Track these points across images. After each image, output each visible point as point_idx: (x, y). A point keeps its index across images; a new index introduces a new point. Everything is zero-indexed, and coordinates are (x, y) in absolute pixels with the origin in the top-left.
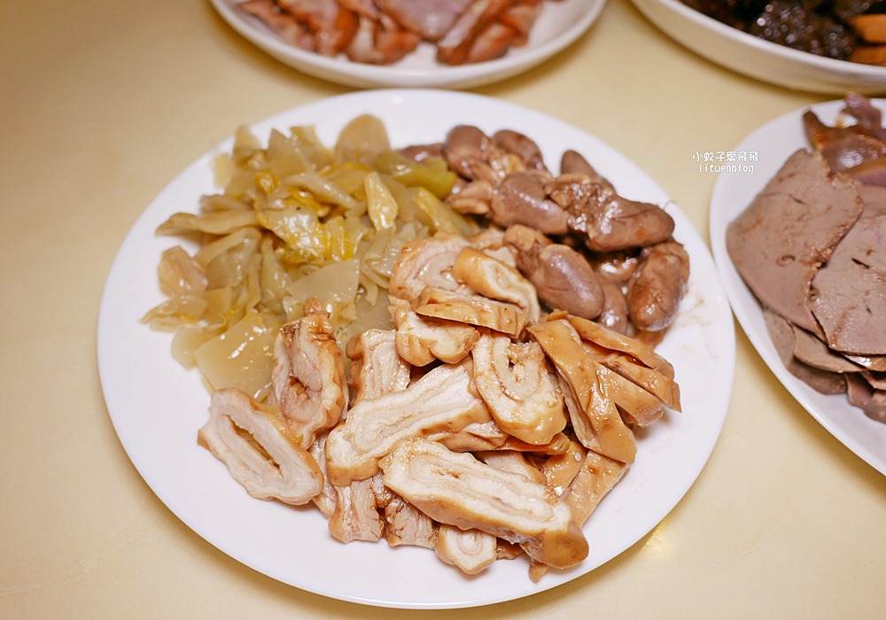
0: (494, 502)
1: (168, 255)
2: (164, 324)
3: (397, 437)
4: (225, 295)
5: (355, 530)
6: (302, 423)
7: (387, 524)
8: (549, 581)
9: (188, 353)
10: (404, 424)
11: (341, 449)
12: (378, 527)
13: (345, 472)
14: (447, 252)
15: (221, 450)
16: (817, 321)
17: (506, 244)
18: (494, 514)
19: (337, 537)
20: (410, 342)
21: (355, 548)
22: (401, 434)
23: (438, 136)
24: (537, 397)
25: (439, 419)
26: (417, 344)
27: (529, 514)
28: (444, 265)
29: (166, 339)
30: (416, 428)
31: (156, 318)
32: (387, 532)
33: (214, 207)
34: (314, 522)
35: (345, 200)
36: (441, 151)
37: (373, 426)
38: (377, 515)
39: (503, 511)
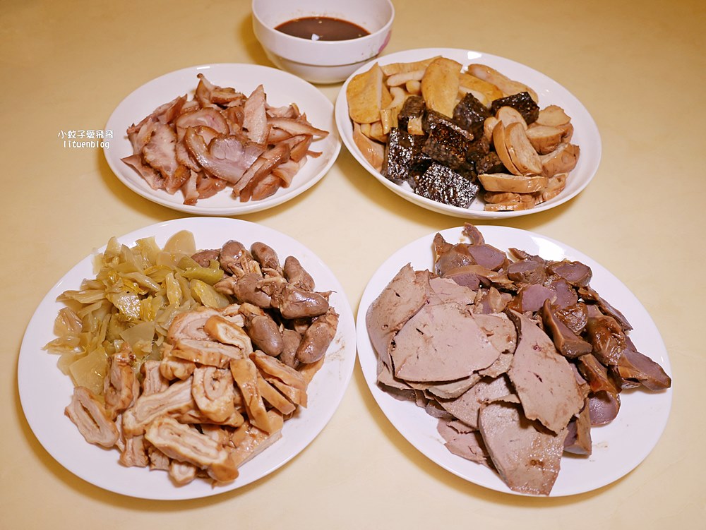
0: (193, 449)
1: (62, 312)
2: (56, 350)
3: (155, 415)
4: (88, 336)
5: (133, 460)
6: (112, 406)
7: (149, 459)
8: (218, 490)
9: (65, 367)
10: (161, 408)
11: (130, 421)
12: (144, 459)
13: (130, 431)
14: (202, 318)
15: (75, 418)
16: (392, 362)
17: (240, 312)
18: (191, 454)
19: (122, 463)
20: (167, 367)
21: (133, 470)
22: (158, 414)
23: (219, 246)
24: (222, 399)
25: (175, 407)
26: (169, 368)
27: (207, 455)
28: (200, 325)
29: (56, 358)
30: (165, 410)
31: (51, 347)
32: (150, 463)
33: (89, 287)
34: (115, 455)
35: (155, 287)
36: (219, 255)
37: (146, 409)
38: (143, 454)
39: (196, 453)
